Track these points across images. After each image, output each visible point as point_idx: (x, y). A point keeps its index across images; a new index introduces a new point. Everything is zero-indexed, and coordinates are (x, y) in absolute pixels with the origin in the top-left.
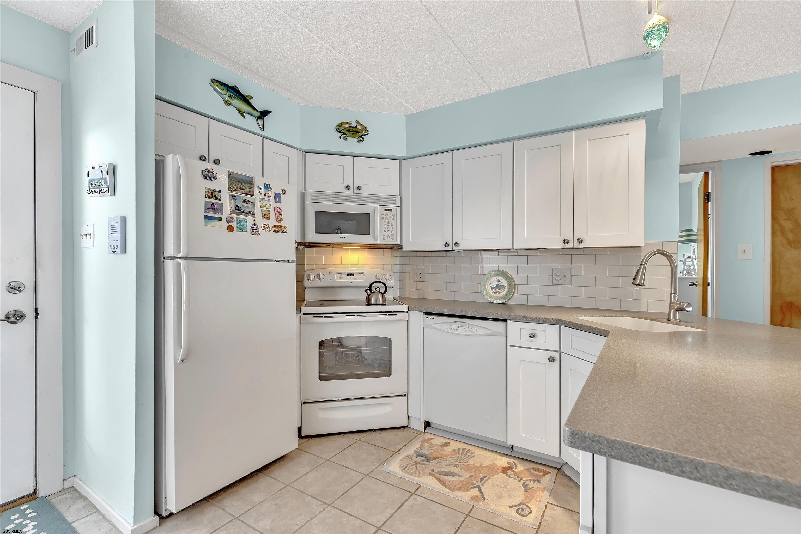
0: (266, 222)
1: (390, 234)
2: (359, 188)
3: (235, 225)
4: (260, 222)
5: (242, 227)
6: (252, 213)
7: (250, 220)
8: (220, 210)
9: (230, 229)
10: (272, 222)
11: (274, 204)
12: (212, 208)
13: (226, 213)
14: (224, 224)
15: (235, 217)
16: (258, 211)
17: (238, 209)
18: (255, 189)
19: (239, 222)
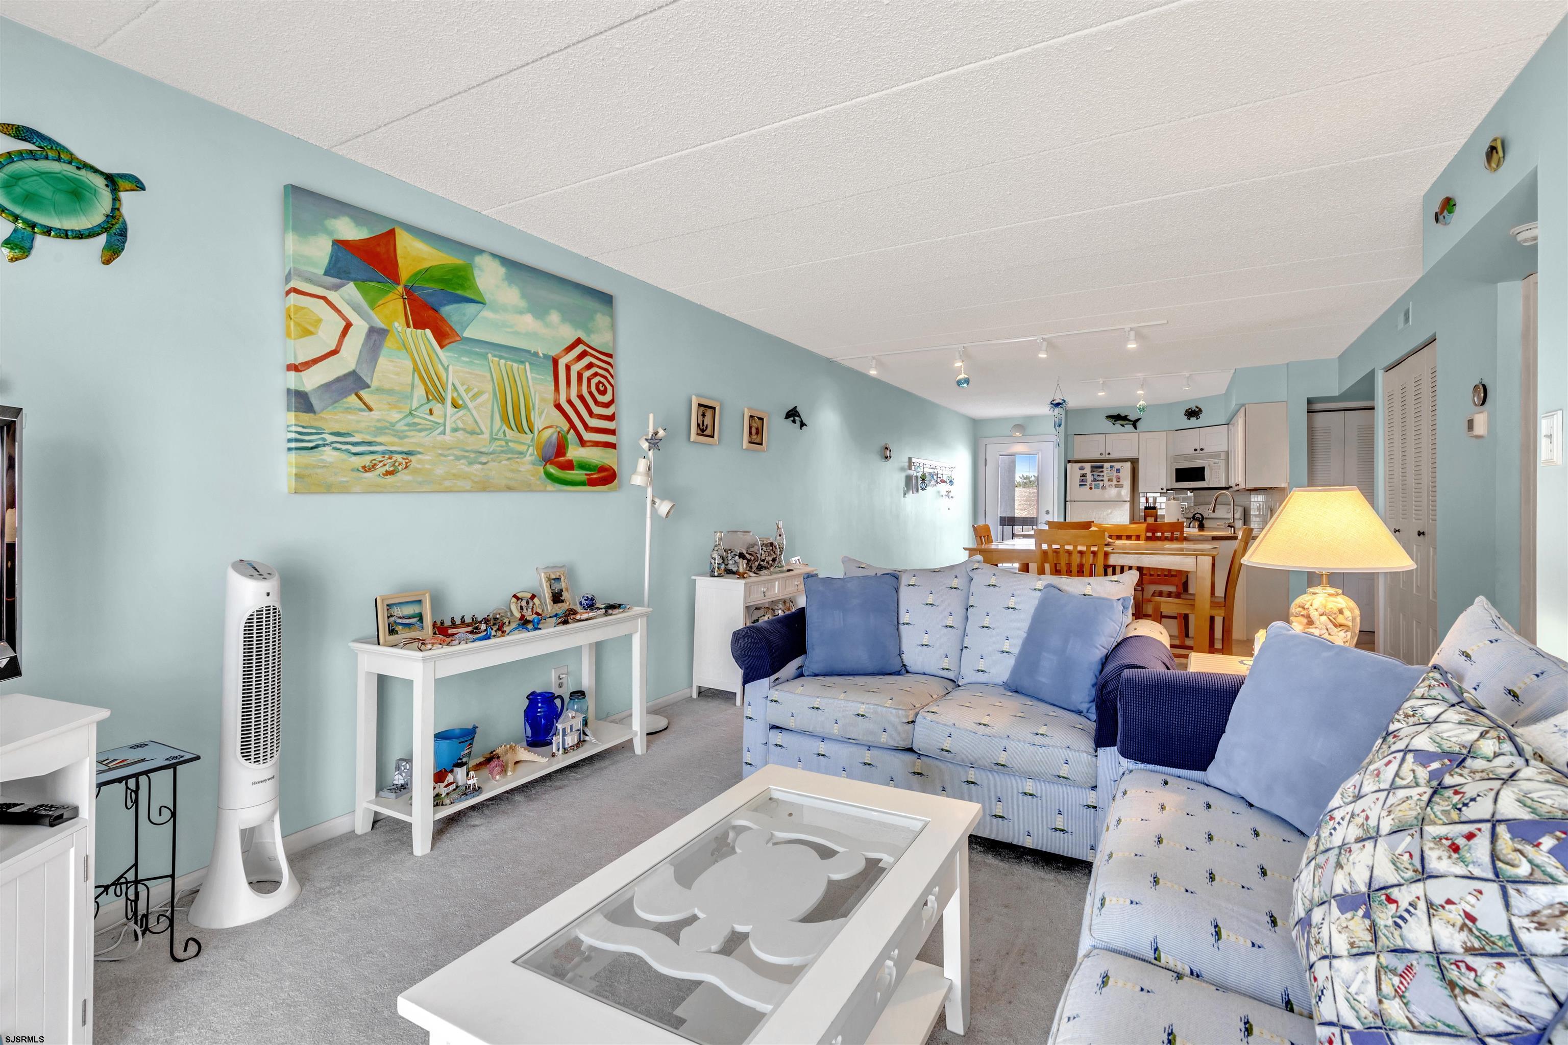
0: (1110, 483)
1: (1217, 480)
2: (1202, 449)
3: (1093, 487)
4: (1106, 483)
5: (1097, 487)
6: (1102, 480)
7: (1101, 484)
8: (1086, 481)
9: (1091, 488)
10: (1115, 482)
11: (1115, 474)
12: (1082, 481)
13: (1089, 482)
14: (1088, 487)
15: (1093, 483)
16: (1106, 479)
17: (1095, 480)
18: (1104, 469)
19: (1095, 485)
